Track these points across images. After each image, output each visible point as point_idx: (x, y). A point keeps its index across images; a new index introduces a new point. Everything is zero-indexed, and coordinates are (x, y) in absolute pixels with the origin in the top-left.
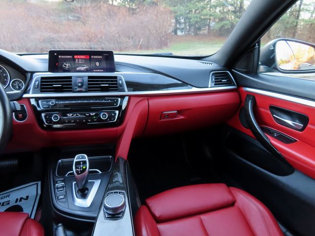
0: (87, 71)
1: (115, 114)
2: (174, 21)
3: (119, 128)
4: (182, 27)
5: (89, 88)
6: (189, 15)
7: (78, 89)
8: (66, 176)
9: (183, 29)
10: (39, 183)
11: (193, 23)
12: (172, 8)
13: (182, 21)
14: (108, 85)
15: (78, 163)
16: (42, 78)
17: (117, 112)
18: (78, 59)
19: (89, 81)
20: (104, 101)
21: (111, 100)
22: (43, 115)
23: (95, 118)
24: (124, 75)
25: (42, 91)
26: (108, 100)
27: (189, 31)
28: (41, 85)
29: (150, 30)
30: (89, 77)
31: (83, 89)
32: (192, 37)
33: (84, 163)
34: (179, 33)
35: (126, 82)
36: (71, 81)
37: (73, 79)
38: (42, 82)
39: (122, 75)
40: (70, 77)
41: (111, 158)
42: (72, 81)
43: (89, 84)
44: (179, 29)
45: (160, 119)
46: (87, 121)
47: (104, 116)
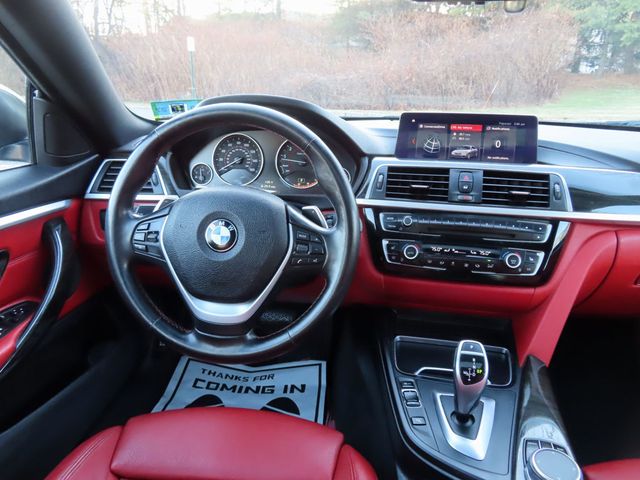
0: (473, 158)
1: (536, 258)
2: (574, 40)
3: (540, 290)
4: (594, 55)
5: (485, 195)
6: (619, 27)
7: (460, 197)
8: (417, 373)
9: (596, 58)
10: (324, 364)
11: (628, 44)
12: (575, 13)
13: (597, 40)
14: (527, 193)
15: (464, 358)
16: (391, 169)
17: (541, 255)
18: (458, 132)
19: (485, 181)
20: (513, 228)
21: (530, 226)
22: (385, 242)
23: (490, 263)
24: (566, 173)
25: (389, 196)
26: (524, 225)
27: (612, 64)
28: (389, 183)
29: (515, 64)
30: (486, 173)
31: (470, 198)
32: (618, 76)
33: (480, 360)
34: (584, 68)
35: (570, 189)
36: (447, 179)
37: (453, 175)
38: (389, 176)
39: (562, 172)
40: (446, 171)
41: (506, 354)
42: (450, 179)
43: (485, 188)
44: (586, 59)
45: (636, 283)
46: (472, 266)
47: (513, 261)
